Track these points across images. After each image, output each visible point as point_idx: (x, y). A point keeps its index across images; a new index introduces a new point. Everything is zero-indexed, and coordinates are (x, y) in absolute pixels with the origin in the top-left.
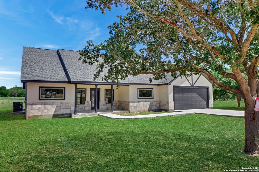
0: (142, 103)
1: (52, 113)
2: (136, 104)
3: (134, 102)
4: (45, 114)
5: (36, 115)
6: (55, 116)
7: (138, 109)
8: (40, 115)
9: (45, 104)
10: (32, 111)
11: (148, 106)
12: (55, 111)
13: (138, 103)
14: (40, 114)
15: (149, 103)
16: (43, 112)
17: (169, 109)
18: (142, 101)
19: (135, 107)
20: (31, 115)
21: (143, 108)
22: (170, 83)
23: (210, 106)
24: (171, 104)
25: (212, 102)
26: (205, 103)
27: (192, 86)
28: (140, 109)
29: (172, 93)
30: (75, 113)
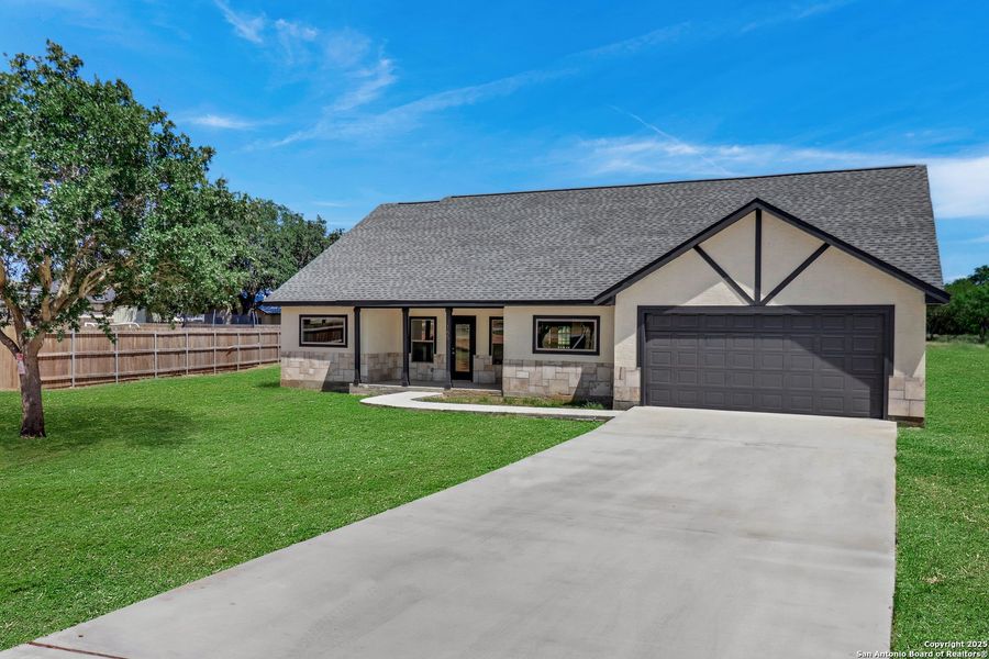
0: (549, 371)
1: (321, 377)
2: (524, 373)
3: (520, 364)
4: (310, 379)
5: (296, 379)
6: (328, 386)
7: (532, 389)
8: (302, 382)
9: (311, 356)
10: (289, 370)
11: (574, 382)
12: (328, 375)
13: (532, 369)
14: (301, 377)
15: (580, 370)
16: (306, 372)
17: (617, 397)
18: (550, 364)
19: (524, 382)
20: (288, 378)
21: (555, 389)
22: (607, 298)
23: (894, 409)
24: (628, 379)
25: (910, 386)
26: (864, 390)
27: (757, 303)
28: (541, 391)
29: (633, 338)
30: (356, 384)
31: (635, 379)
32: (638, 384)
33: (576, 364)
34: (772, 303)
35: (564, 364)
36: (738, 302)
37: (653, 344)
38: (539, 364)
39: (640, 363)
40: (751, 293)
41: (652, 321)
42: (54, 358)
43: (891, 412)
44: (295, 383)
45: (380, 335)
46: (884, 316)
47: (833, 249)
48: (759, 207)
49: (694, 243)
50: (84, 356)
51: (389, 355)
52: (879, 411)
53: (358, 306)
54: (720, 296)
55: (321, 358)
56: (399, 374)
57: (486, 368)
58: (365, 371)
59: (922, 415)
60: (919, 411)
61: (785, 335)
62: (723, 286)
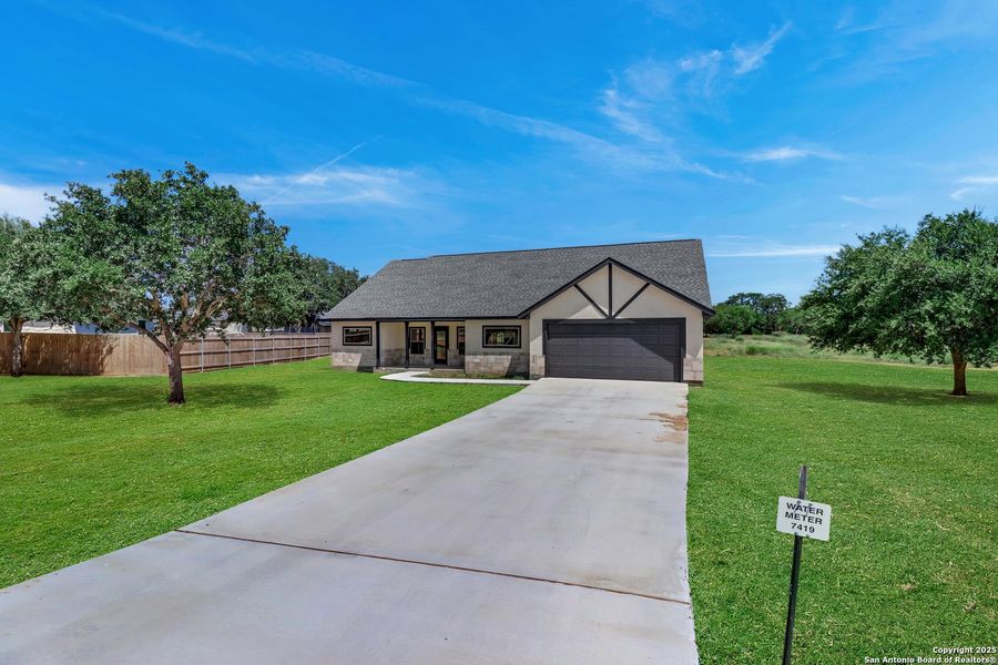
0: (492, 358)
1: (356, 364)
2: (477, 359)
3: (475, 354)
4: (350, 365)
5: (341, 365)
6: (361, 369)
7: (482, 369)
8: (344, 367)
9: (350, 351)
10: (337, 360)
11: (507, 364)
12: (361, 362)
13: (482, 357)
14: (344, 364)
15: (510, 357)
16: (347, 361)
17: (531, 373)
18: (493, 354)
19: (477, 364)
20: (336, 365)
21: (496, 368)
22: (525, 315)
23: (686, 376)
24: (538, 361)
25: (695, 364)
26: (670, 366)
27: (610, 317)
28: (487, 370)
29: (541, 337)
30: (377, 367)
31: (541, 362)
32: (543, 365)
33: (508, 354)
34: (618, 317)
35: (501, 354)
36: (599, 316)
37: (552, 341)
38: (486, 354)
39: (544, 353)
40: (607, 311)
41: (552, 328)
42: (190, 355)
43: (685, 379)
44: (340, 368)
45: (392, 339)
46: (680, 324)
47: (651, 287)
48: (610, 263)
49: (575, 283)
50: (209, 353)
51: (398, 350)
52: (678, 378)
53: (378, 321)
54: (589, 313)
55: (356, 352)
56: (403, 360)
57: (455, 357)
58: (382, 359)
59: (702, 379)
60: (700, 377)
61: (626, 335)
62: (590, 308)
